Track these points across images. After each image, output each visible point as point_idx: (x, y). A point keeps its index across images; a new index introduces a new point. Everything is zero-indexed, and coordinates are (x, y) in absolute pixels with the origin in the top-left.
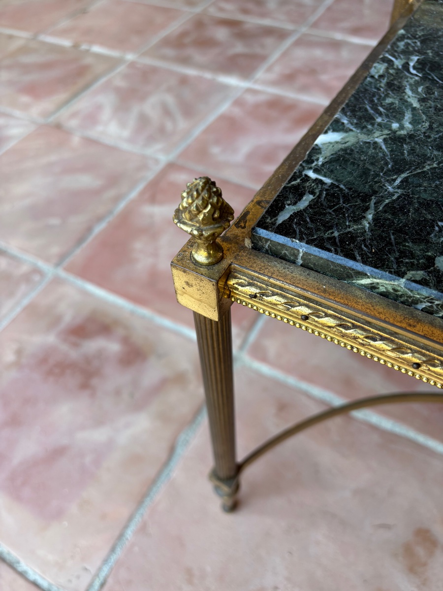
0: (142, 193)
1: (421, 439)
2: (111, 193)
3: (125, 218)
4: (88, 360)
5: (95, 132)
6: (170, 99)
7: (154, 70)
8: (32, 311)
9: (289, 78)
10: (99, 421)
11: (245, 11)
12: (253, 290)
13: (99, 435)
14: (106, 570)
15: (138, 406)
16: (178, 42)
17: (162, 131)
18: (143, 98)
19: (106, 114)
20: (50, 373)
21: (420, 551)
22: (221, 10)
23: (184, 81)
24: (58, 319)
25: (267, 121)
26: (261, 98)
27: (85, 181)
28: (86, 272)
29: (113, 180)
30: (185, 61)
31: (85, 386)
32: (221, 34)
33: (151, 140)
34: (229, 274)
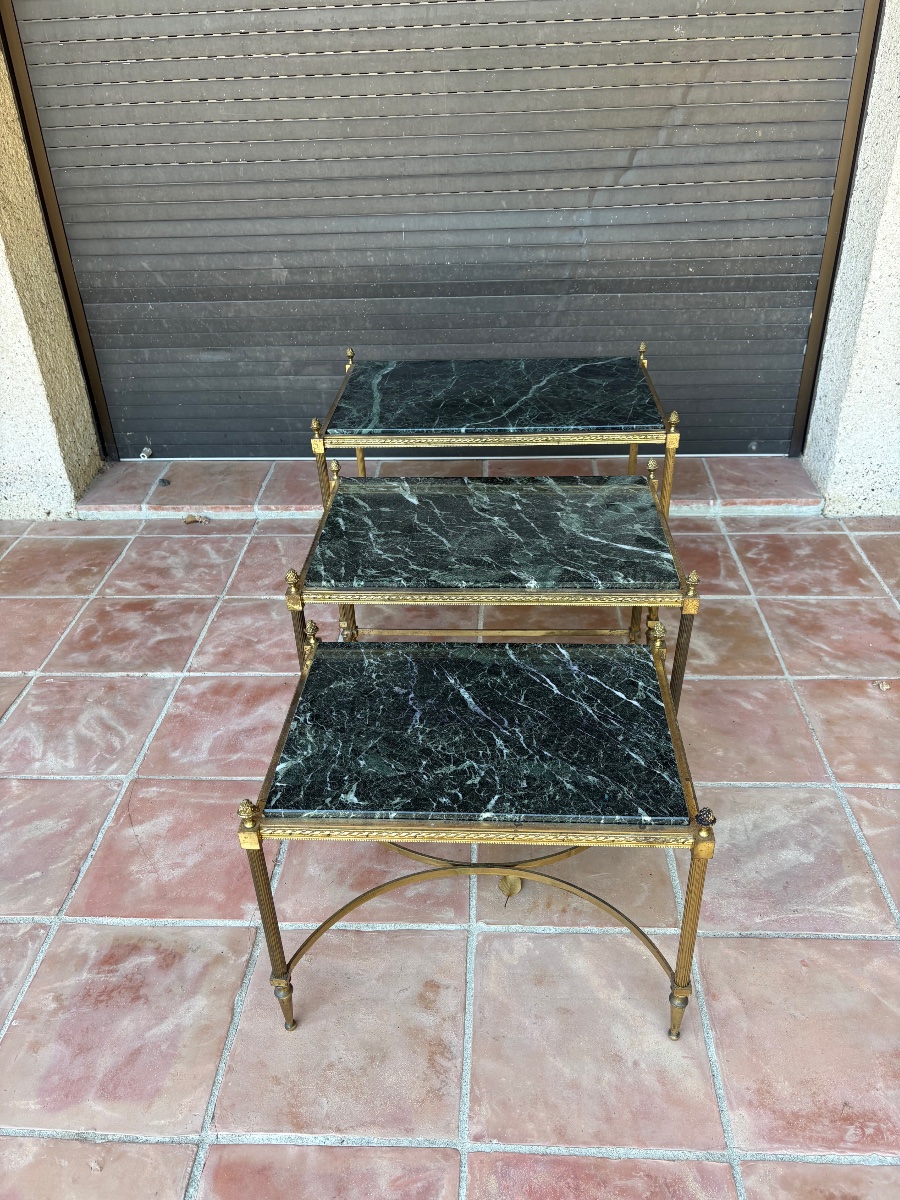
0: (117, 819)
1: (415, 926)
2: (85, 828)
3: (109, 847)
4: (129, 978)
5: (34, 771)
6: (104, 713)
7: (72, 683)
8: (51, 960)
9: (226, 657)
10: (161, 1018)
11: (151, 588)
12: (270, 831)
13: (167, 1026)
14: (211, 1108)
15: (193, 993)
16: (86, 642)
17: (111, 749)
18: (74, 719)
19: (37, 748)
20: (98, 1002)
21: (430, 995)
22: (121, 591)
23: (111, 687)
24: (84, 958)
25: (218, 709)
26: (205, 685)
27: (48, 826)
28: (91, 908)
29: (81, 816)
30: (103, 664)
31: (136, 998)
32: (133, 621)
33: (103, 763)
34: (259, 829)
